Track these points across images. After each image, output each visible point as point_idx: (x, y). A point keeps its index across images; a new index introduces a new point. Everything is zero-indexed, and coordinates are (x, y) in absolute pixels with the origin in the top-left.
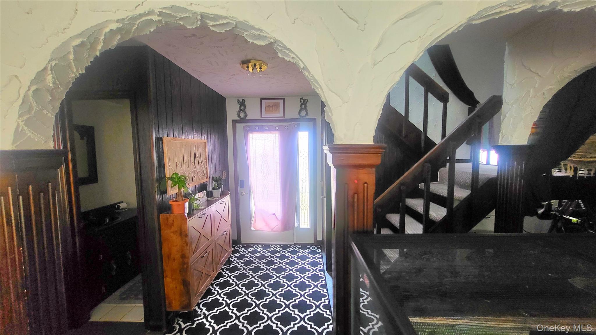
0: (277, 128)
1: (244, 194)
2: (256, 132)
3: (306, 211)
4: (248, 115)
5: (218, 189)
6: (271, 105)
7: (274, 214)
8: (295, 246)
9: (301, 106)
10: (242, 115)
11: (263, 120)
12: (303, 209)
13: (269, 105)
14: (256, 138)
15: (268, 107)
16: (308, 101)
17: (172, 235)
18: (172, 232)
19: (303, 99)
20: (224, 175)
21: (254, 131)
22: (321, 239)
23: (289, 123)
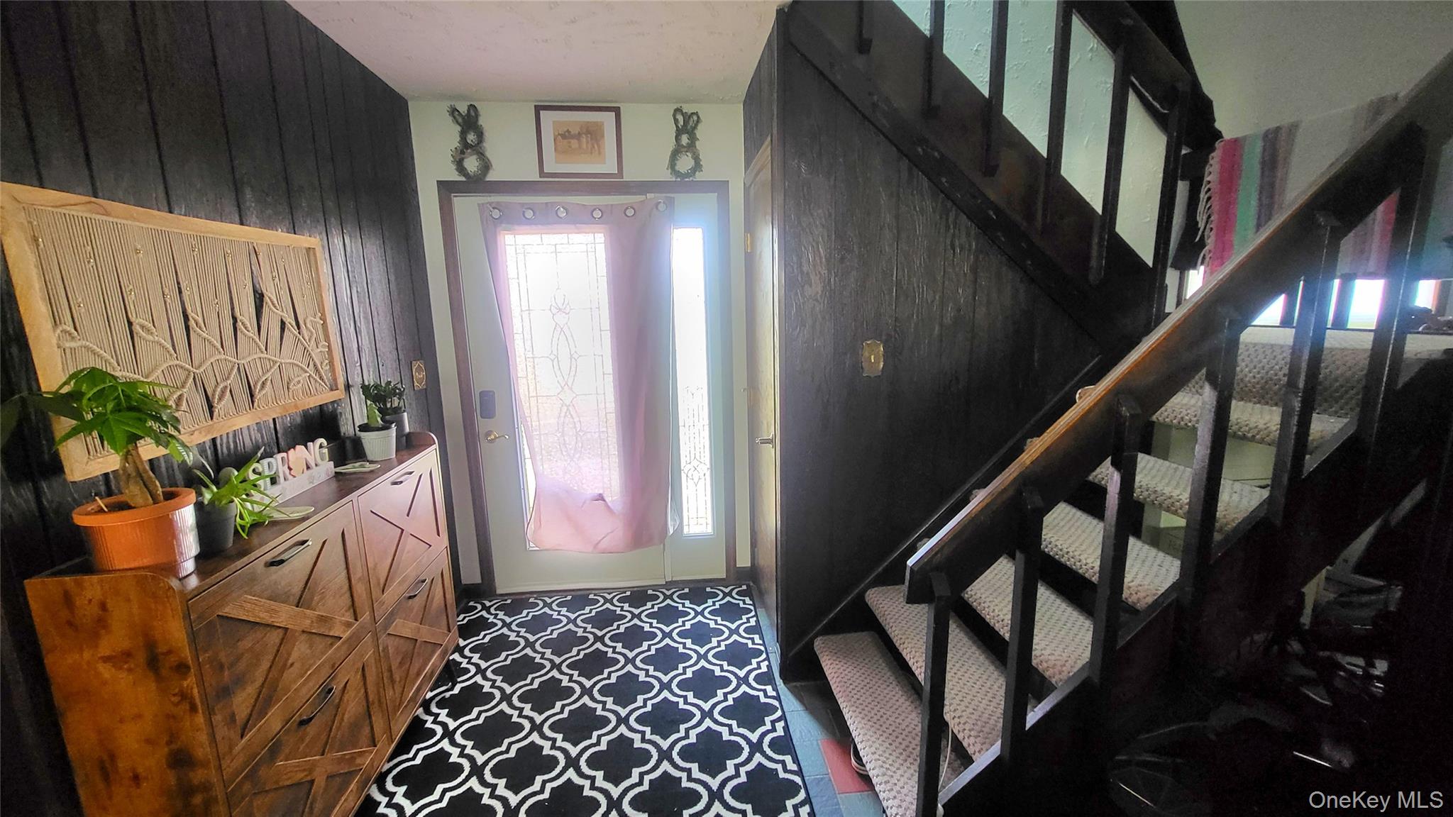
0: (597, 214)
1: (496, 438)
2: (528, 227)
3: (701, 483)
4: (494, 167)
5: (386, 427)
6: (575, 131)
7: (601, 498)
8: (668, 590)
9: (677, 138)
10: (472, 164)
11: (549, 184)
12: (690, 475)
13: (568, 131)
14: (526, 247)
15: (564, 136)
16: (698, 121)
17: (106, 671)
18: (106, 659)
19: (683, 114)
20: (420, 375)
21: (520, 224)
22: (749, 565)
23: (640, 198)
